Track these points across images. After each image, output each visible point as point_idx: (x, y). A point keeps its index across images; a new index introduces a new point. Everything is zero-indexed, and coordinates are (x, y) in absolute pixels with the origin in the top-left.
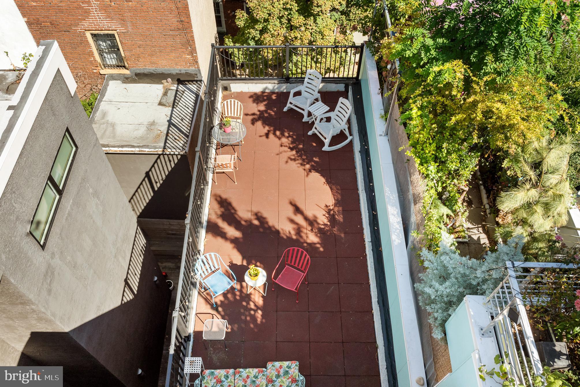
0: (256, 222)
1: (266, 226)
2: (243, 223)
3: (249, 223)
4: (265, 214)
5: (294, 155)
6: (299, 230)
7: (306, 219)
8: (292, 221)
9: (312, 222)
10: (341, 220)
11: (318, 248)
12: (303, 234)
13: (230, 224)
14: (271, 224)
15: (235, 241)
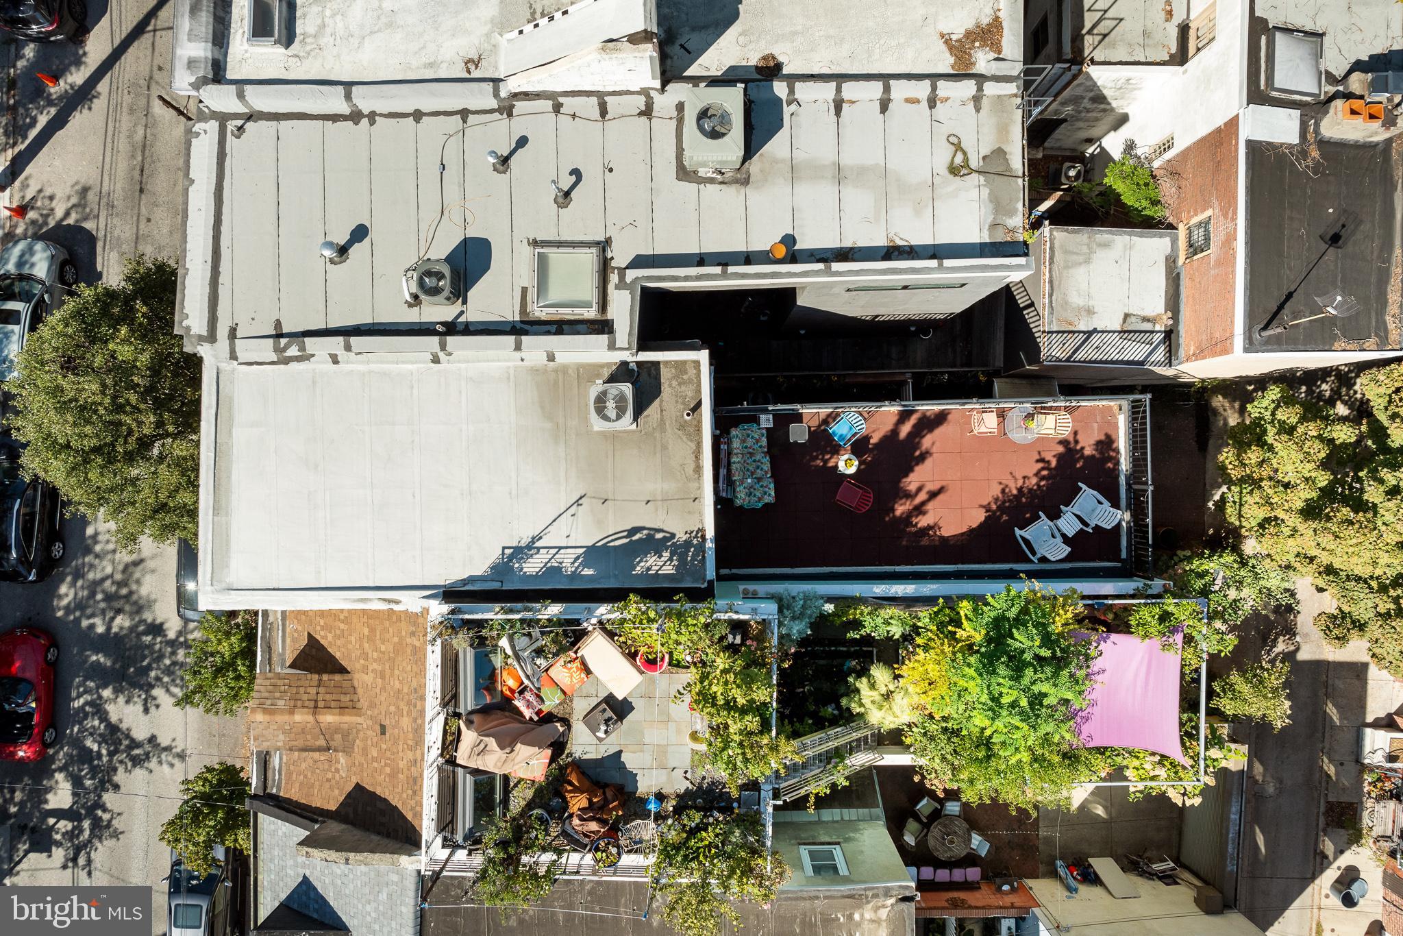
0: (917, 453)
1: (913, 463)
2: (917, 440)
3: (917, 446)
4: (929, 462)
5: (1010, 491)
6: (909, 496)
7: (923, 503)
8: (920, 489)
9: (919, 510)
10: (922, 543)
11: (888, 515)
12: (904, 500)
13: (914, 426)
14: (917, 469)
15: (895, 432)
